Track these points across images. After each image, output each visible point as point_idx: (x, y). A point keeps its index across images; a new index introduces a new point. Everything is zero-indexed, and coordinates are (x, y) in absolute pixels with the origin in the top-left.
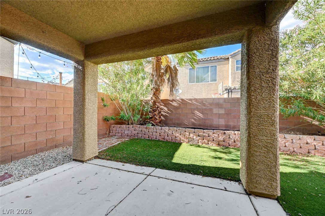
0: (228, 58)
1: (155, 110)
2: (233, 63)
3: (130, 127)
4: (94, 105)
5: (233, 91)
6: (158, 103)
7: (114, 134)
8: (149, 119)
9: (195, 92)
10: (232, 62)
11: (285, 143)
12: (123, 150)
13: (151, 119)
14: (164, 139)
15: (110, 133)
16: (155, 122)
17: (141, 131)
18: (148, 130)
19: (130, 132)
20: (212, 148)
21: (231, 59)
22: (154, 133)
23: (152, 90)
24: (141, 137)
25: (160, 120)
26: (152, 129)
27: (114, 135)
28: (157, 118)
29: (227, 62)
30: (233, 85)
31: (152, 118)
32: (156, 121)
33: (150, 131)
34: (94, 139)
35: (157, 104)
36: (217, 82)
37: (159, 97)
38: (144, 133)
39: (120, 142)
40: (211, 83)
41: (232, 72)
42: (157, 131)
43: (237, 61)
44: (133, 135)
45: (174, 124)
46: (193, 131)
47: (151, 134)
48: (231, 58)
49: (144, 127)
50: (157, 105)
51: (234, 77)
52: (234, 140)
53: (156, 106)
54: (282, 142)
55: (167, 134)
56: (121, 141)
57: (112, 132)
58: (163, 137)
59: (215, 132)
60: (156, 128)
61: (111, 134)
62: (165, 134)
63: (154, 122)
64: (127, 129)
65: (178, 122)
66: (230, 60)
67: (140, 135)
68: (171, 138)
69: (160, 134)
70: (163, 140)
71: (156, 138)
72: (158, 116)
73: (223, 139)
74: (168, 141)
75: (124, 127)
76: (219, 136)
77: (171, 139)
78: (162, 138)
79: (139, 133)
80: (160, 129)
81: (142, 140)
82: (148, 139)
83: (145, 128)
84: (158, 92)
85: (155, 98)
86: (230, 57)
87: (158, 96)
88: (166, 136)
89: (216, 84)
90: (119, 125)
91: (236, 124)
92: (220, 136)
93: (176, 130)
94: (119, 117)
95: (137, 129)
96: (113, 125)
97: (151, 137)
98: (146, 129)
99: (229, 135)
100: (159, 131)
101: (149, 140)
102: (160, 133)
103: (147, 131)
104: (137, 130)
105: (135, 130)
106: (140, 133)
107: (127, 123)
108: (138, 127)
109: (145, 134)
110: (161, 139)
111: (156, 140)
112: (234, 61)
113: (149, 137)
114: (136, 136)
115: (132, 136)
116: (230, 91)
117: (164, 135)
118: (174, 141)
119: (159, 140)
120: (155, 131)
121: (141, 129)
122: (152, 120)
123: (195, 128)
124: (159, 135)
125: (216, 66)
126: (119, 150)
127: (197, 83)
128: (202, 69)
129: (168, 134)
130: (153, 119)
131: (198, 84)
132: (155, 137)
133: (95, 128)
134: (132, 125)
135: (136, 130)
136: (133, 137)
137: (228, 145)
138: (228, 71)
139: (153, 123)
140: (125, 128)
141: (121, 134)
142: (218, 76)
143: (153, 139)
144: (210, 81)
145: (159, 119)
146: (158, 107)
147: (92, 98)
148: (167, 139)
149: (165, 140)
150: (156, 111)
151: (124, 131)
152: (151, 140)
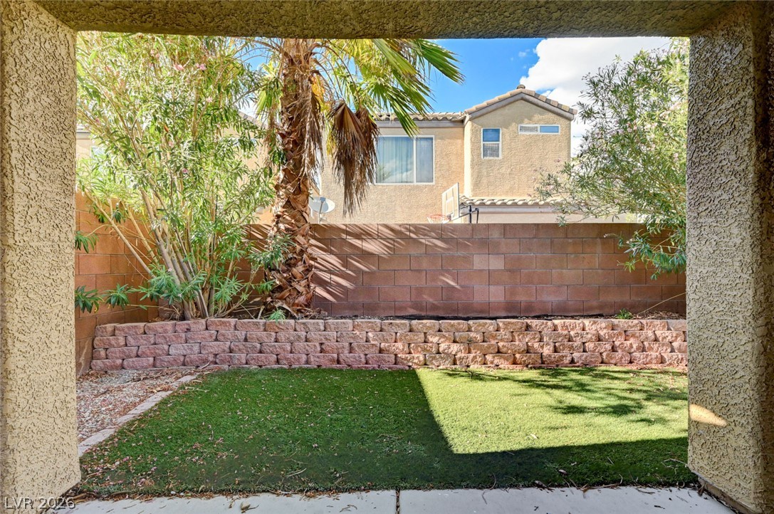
0: (462, 121)
1: (293, 261)
2: (476, 137)
3: (193, 327)
4: (57, 232)
5: (480, 210)
6: (303, 236)
7: (119, 362)
8: (269, 296)
9: (375, 209)
10: (474, 132)
11: (671, 343)
12: (200, 429)
13: (277, 295)
14: (338, 362)
15: (92, 358)
16: (294, 304)
17: (246, 340)
18: (273, 334)
19: (196, 348)
20: (520, 378)
21: (470, 123)
22: (301, 345)
23: (277, 187)
24: (247, 363)
25: (309, 296)
26: (292, 332)
27: (116, 368)
28: (301, 289)
29: (458, 130)
30: (475, 195)
31: (280, 288)
32: (297, 301)
33: (282, 335)
34: (58, 404)
35: (300, 239)
36: (434, 183)
37: (304, 214)
38: (258, 346)
39: (164, 394)
40: (418, 187)
41: (473, 160)
42: (312, 335)
43: (484, 130)
44: (211, 358)
45: (352, 307)
46: (437, 327)
47: (289, 348)
48: (470, 120)
49: (256, 324)
50: (299, 244)
51: (479, 172)
52: (555, 346)
53: (298, 248)
54: (665, 340)
55: (347, 344)
56: (164, 390)
57: (103, 353)
58: (335, 356)
59: (501, 325)
60: (304, 324)
61: (98, 364)
62: (339, 345)
63: (288, 304)
64: (183, 335)
65: (367, 301)
66: (468, 126)
67: (243, 356)
68: (362, 356)
69: (321, 344)
70: (335, 366)
71: (307, 362)
72: (304, 282)
73: (526, 347)
74: (355, 366)
75: (166, 331)
76: (513, 336)
77: (363, 360)
78: (332, 361)
79: (236, 349)
80: (322, 328)
81: (250, 374)
82: (276, 366)
83: (262, 328)
84: (301, 198)
85: (293, 217)
86: (468, 117)
87: (301, 212)
88: (346, 352)
89: (431, 189)
90: (142, 324)
91: (533, 299)
92: (517, 338)
93: (378, 329)
94: (144, 290)
95: (229, 333)
96: (110, 327)
97: (287, 359)
98: (265, 330)
99: (540, 332)
100: (318, 337)
101: (282, 371)
102: (324, 341)
103: (269, 338)
104: (227, 339)
105: (216, 340)
106: (241, 347)
107: (178, 314)
108: (233, 324)
109: (261, 352)
110: (326, 364)
111: (307, 369)
112: (477, 131)
113: (278, 362)
114: (223, 362)
115: (205, 361)
116: (473, 210)
117: (338, 349)
118: (376, 366)
119: (319, 366)
120: (303, 337)
121: (244, 333)
122: (281, 299)
123: (438, 318)
124: (319, 349)
125: (432, 139)
126: (181, 435)
127: (380, 182)
128: (394, 142)
129: (351, 344)
130: (286, 293)
131: (382, 186)
132: (304, 357)
133: (62, 351)
134: (203, 321)
135: (220, 338)
136: (212, 366)
137: (540, 362)
138: (460, 155)
139: (285, 306)
140: (170, 334)
141: (151, 359)
142: (436, 167)
143: (296, 366)
144: (415, 181)
145: (308, 293)
146: (302, 252)
147: (49, 195)
148: (350, 361)
149: (343, 366)
150: (295, 265)
151: (166, 347)
152: (291, 371)
